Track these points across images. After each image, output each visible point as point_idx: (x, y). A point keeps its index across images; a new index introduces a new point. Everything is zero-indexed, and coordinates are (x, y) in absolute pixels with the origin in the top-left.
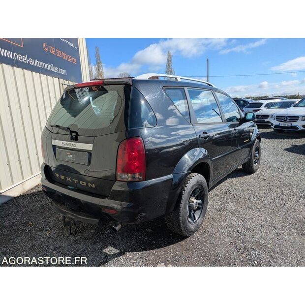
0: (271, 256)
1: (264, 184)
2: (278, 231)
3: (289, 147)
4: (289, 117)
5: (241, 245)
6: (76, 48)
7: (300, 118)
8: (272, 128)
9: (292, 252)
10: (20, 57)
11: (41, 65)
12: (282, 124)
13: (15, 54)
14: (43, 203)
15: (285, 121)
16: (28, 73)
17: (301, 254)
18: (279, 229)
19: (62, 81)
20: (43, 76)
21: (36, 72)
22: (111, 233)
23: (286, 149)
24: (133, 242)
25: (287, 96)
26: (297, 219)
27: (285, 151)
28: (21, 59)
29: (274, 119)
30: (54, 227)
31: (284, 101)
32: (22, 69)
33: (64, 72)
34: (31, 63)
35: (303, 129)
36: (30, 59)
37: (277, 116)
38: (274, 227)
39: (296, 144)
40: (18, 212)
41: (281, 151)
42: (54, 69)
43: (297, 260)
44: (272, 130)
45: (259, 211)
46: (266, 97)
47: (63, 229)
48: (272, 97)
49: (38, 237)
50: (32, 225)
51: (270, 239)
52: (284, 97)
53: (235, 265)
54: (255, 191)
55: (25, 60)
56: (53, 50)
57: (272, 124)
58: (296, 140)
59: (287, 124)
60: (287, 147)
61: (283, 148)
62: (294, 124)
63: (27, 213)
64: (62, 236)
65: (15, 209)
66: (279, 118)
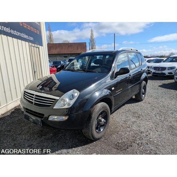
0: (156, 148)
1: (149, 106)
2: (159, 133)
3: (161, 84)
4: (161, 68)
5: (139, 141)
6: (39, 24)
7: (167, 68)
8: (151, 74)
9: (168, 145)
10: (5, 28)
11: (18, 34)
12: (157, 72)
13: (2, 27)
14: (20, 118)
15: (159, 70)
16: (10, 38)
17: (173, 146)
18: (160, 132)
19: (30, 44)
20: (19, 41)
21: (15, 38)
22: (63, 136)
23: (159, 86)
24: (76, 141)
25: (158, 56)
26: (169, 126)
27: (159, 87)
28: (6, 30)
29: (153, 69)
30: (27, 132)
31: (157, 59)
32: (7, 36)
33: (32, 39)
34: (12, 32)
35: (168, 74)
36: (11, 30)
37: (154, 67)
38: (157, 131)
39: (165, 83)
40: (4, 123)
41: (157, 87)
42: (26, 36)
43: (171, 150)
44: (151, 75)
45: (148, 121)
46: (147, 56)
47: (33, 134)
48: (150, 56)
49: (18, 139)
50: (14, 131)
51: (156, 138)
52: (157, 56)
53: (137, 153)
54: (145, 110)
55: (8, 31)
56: (26, 25)
57: (151, 72)
58: (165, 81)
59: (160, 72)
60: (160, 85)
61: (158, 85)
62: (163, 72)
63: (10, 124)
64: (33, 138)
65: (2, 122)
66: (155, 68)
